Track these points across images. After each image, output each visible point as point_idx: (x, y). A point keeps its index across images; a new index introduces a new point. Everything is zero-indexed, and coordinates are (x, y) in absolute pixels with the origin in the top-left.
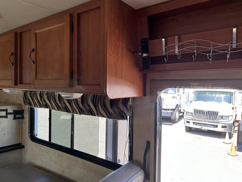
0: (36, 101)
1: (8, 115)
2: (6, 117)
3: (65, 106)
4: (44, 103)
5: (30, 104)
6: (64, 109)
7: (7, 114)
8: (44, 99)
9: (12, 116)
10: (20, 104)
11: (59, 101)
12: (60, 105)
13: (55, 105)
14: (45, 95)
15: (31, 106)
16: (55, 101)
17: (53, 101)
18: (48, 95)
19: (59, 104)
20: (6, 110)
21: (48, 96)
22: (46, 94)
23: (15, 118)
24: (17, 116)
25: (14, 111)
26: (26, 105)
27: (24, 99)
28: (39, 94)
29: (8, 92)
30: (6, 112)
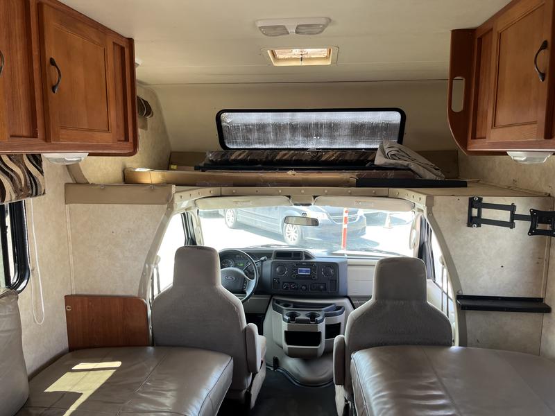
1: (515, 221)
2: (511, 225)
7: (514, 217)
9: (526, 225)
10: (549, 195)
20: (512, 208)
23: (533, 231)
24: (540, 227)
25: (533, 211)
29: (523, 159)
30: (512, 214)
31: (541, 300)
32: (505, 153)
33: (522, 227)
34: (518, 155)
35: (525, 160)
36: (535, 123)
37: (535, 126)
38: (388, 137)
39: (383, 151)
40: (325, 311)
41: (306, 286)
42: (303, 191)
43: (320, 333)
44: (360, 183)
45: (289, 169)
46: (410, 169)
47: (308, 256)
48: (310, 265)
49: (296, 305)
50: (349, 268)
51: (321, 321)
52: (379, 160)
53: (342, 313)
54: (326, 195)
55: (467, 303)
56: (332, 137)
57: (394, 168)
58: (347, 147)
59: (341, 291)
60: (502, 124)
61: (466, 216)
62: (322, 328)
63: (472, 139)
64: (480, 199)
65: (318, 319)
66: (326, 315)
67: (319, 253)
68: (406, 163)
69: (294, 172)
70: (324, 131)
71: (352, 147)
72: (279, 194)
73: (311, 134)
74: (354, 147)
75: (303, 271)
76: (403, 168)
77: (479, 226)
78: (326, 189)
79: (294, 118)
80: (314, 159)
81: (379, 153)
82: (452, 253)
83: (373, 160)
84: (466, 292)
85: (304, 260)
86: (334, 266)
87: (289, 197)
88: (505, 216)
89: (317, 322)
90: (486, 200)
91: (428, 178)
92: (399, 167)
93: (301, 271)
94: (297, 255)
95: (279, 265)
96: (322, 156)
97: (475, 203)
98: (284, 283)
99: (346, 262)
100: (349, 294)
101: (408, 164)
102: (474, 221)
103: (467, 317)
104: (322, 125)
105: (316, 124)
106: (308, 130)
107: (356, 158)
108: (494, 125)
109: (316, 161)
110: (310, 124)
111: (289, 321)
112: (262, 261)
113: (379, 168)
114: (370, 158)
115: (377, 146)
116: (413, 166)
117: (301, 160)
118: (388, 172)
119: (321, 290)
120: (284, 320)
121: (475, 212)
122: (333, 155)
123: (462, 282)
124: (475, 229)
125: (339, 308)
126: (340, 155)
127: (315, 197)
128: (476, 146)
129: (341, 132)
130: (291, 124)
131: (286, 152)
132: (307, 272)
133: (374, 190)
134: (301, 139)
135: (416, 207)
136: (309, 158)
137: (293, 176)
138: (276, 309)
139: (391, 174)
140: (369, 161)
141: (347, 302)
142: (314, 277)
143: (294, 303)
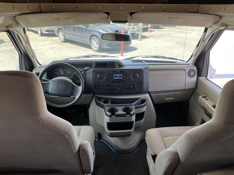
40: (135, 105)
41: (119, 87)
42: (121, 8)
43: (133, 121)
47: (120, 65)
48: (123, 72)
49: (114, 102)
50: (151, 73)
51: (134, 114)
54: (143, 11)
59: (145, 89)
62: (134, 118)
65: (132, 113)
72: (99, 11)
75: (118, 77)
78: (143, 6)
85: (117, 68)
86: (140, 71)
87: (108, 14)
93: (116, 77)
94: (113, 64)
95: (99, 72)
98: (103, 85)
99: (148, 68)
100: (149, 91)
111: (110, 116)
112: (85, 70)
119: (130, 89)
120: (106, 115)
125: (144, 101)
127: (131, 14)
132: (120, 77)
138: (98, 104)
141: (147, 95)
142: (125, 81)
143: (112, 99)
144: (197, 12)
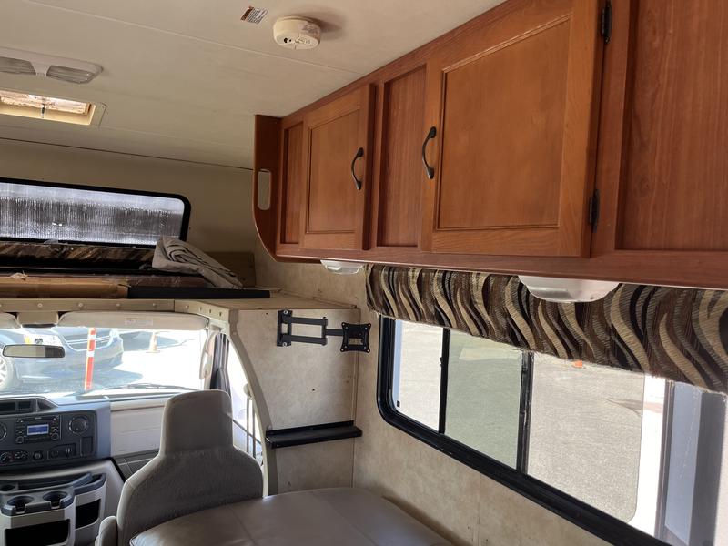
0: (404, 300)
1: (327, 337)
2: (322, 341)
3: (508, 325)
4: (432, 309)
5: (386, 308)
6: (504, 333)
7: (326, 332)
8: (430, 295)
9: (338, 340)
10: (356, 307)
11: (487, 306)
12: (487, 318)
13: (471, 316)
14: (435, 283)
15: (388, 313)
16: (472, 304)
17: (463, 303)
18: (446, 282)
19: (486, 315)
20: (323, 322)
21: (447, 286)
22: (438, 279)
23: (346, 347)
24: (352, 341)
25: (345, 325)
26: (374, 308)
27: (368, 292)
28: (415, 281)
29: (337, 269)
30: (324, 329)
31: (352, 423)
32: (319, 262)
33: (334, 342)
34: (332, 265)
35: (339, 271)
36: (352, 232)
37: (353, 235)
38: (167, 231)
39: (164, 251)
40: (75, 485)
41: (41, 452)
42: (40, 305)
43: (68, 520)
44: (133, 293)
45: (15, 271)
46: (200, 275)
47: (44, 405)
48: (49, 419)
49: (23, 485)
50: (114, 416)
51: (70, 502)
52: (158, 262)
53: (102, 484)
54: (81, 310)
55: (278, 439)
56: (83, 226)
57: (180, 274)
58: (106, 241)
59: (101, 452)
60: (317, 229)
61: (276, 333)
62: (70, 513)
63: (281, 243)
64: (290, 313)
65: (65, 500)
66: (77, 492)
67: (61, 399)
68: (194, 267)
69: (24, 276)
70: (70, 216)
71: (114, 241)
73: (48, 219)
74: (118, 241)
75: (36, 430)
76: (191, 273)
77: (289, 344)
78: (81, 302)
79: (20, 192)
80: (57, 256)
81: (157, 252)
82: (260, 380)
83: (150, 262)
84: (276, 426)
85: (37, 412)
86: (90, 416)
87: (15, 314)
88: (316, 331)
89: (63, 505)
90: (296, 314)
91: (223, 286)
92: (186, 272)
93: (34, 430)
94: (26, 405)
96: (69, 252)
97: (284, 318)
98: (1, 453)
99: (109, 407)
100: (113, 455)
101: (198, 269)
102: (284, 339)
103: (278, 457)
104: (66, 207)
105: (57, 205)
106: (41, 213)
107: (123, 258)
108: (308, 229)
109: (60, 260)
110: (47, 205)
113: (158, 272)
114: (145, 258)
115: (153, 243)
116: (204, 271)
117: (34, 257)
118: (173, 278)
119: (67, 455)
120: (4, 511)
121: (285, 328)
122: (87, 252)
123: (272, 414)
124: (285, 348)
125: (97, 477)
126: (99, 253)
127: (61, 314)
128: (285, 251)
129: (97, 219)
130: (12, 202)
131: (7, 243)
132: (42, 429)
133: (153, 302)
134: (30, 224)
135: (211, 323)
136: (47, 255)
137: (24, 282)
139: (176, 281)
140: (143, 263)
141: (109, 466)
142: (55, 437)
143: (20, 482)
144: (173, 312)
